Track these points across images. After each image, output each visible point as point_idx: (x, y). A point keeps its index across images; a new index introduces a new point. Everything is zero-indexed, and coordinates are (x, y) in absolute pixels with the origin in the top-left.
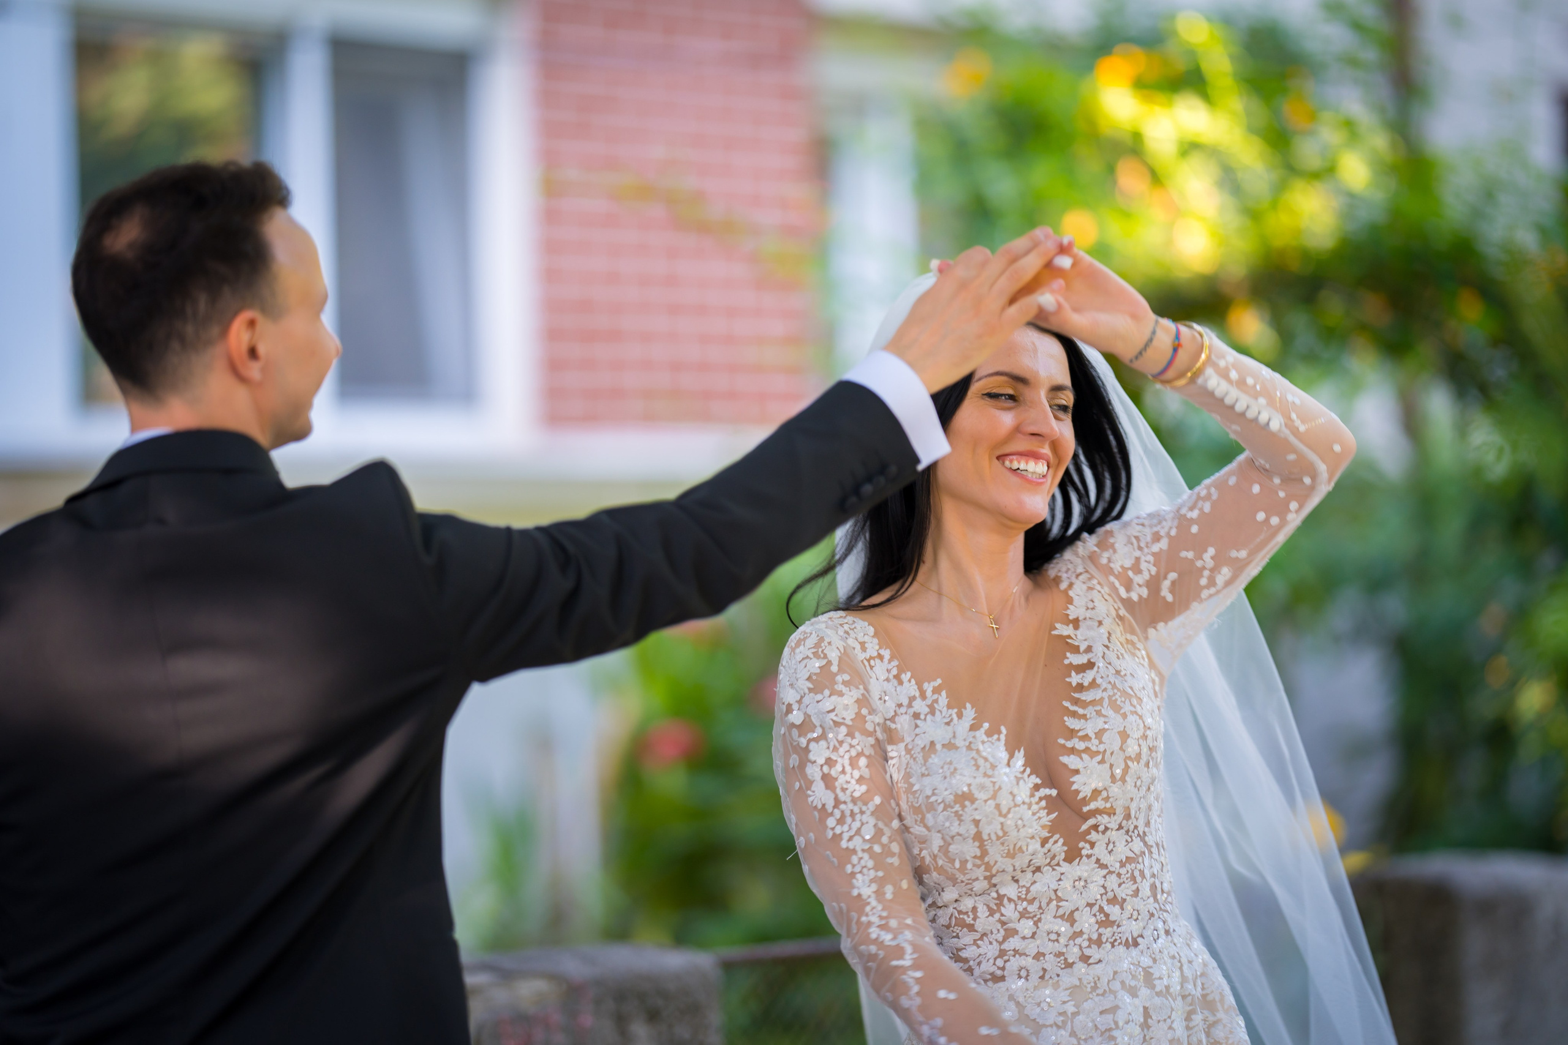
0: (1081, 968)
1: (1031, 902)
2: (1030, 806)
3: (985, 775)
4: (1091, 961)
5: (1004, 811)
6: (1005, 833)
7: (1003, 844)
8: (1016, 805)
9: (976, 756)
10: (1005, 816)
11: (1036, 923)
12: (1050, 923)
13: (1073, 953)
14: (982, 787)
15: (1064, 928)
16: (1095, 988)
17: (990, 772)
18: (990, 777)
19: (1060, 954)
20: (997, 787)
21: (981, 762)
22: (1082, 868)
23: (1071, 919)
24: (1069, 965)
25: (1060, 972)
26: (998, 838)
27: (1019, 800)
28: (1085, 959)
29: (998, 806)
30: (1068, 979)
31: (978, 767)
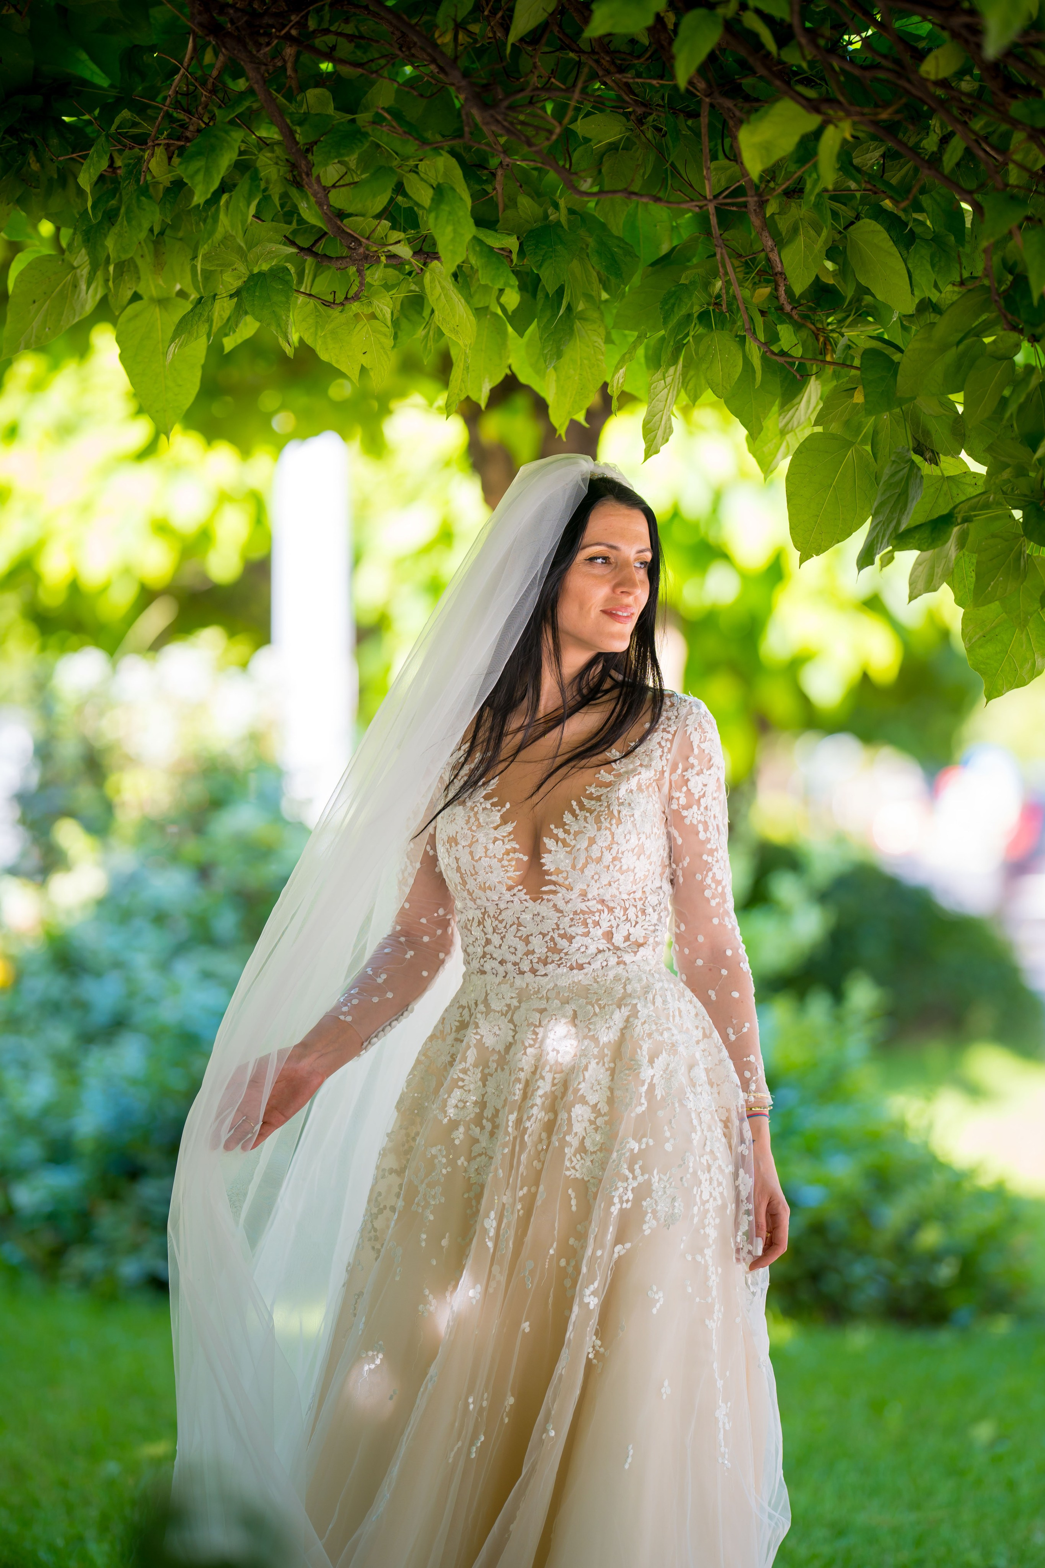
0: (529, 976)
1: (501, 922)
2: (501, 860)
3: (470, 829)
4: (537, 973)
5: (476, 858)
6: (476, 873)
7: (476, 880)
8: (486, 856)
9: (472, 814)
10: (477, 861)
11: (502, 938)
12: (511, 940)
13: (525, 966)
14: (465, 836)
15: (521, 947)
16: (538, 992)
17: (474, 828)
18: (473, 831)
19: (515, 964)
20: (474, 840)
21: (473, 820)
22: (543, 908)
23: (527, 940)
24: (522, 973)
25: (516, 975)
26: (472, 875)
27: (490, 853)
28: (534, 971)
29: (471, 853)
30: (519, 982)
31: (468, 822)
